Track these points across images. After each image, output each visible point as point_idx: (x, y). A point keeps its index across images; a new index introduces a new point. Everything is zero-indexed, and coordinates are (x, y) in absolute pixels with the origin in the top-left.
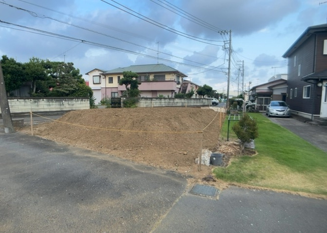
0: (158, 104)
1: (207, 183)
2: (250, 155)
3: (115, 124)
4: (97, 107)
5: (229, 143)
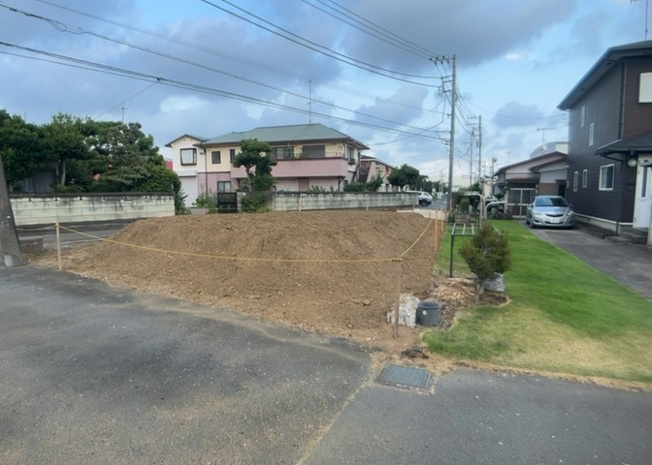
0: (311, 204)
1: (410, 361)
2: (496, 304)
3: (226, 245)
4: (189, 211)
5: (453, 281)
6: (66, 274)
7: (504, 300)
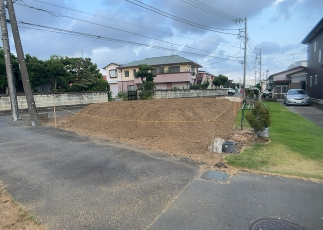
0: (173, 95)
1: (218, 169)
2: (264, 143)
3: (132, 115)
4: (114, 100)
5: (242, 132)
6: (59, 129)
7: (268, 141)
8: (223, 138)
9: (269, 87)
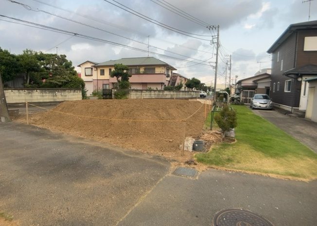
0: (148, 96)
1: (189, 166)
2: (230, 142)
3: (106, 114)
4: (89, 98)
5: (211, 132)
6: (31, 126)
7: (234, 141)
8: (193, 138)
9: (238, 91)
